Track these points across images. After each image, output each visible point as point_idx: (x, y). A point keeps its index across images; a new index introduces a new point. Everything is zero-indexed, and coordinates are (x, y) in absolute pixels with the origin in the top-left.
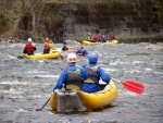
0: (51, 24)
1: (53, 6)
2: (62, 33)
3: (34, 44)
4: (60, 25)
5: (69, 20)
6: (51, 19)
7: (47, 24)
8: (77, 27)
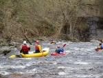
0: (82, 29)
1: (83, 18)
2: (88, 35)
3: (28, 45)
4: (87, 30)
5: (93, 27)
6: (82, 26)
7: (79, 30)
8: (98, 32)
